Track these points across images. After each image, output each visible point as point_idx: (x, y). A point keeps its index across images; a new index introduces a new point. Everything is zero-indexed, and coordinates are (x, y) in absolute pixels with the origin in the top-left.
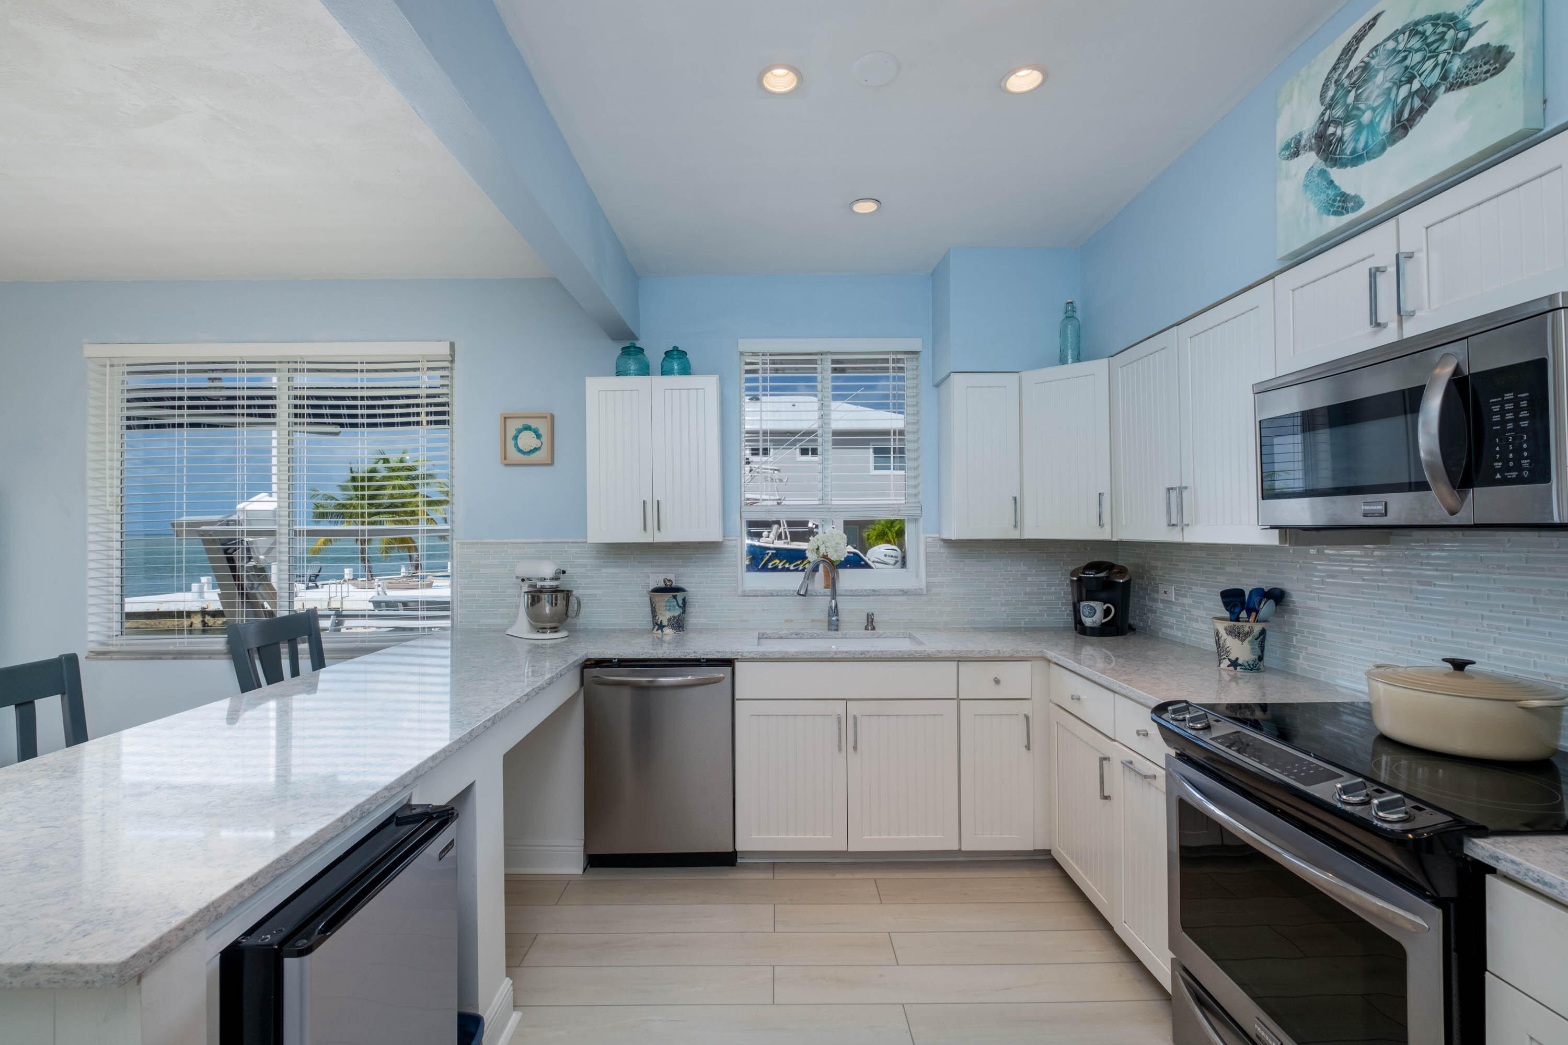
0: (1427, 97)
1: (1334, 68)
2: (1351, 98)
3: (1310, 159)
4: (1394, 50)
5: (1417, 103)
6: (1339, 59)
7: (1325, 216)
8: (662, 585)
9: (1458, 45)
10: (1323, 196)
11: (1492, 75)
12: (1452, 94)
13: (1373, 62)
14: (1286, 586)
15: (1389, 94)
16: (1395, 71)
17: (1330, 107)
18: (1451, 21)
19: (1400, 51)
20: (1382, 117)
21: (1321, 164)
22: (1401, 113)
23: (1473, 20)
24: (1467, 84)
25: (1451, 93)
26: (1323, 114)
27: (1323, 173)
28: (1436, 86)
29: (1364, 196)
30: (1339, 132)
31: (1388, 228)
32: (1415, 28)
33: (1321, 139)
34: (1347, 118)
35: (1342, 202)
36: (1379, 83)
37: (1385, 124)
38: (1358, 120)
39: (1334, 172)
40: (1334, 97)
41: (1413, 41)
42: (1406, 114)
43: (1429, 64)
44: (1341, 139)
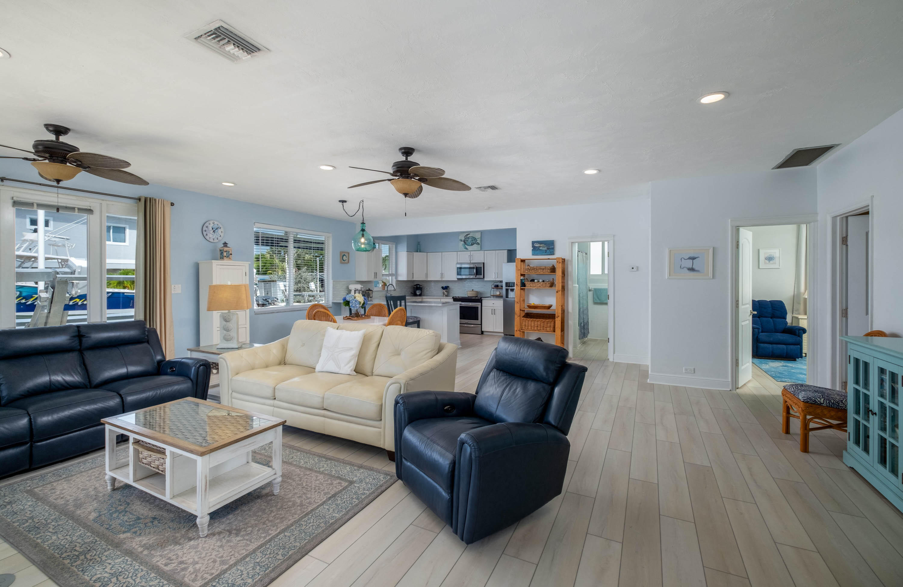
0: (474, 244)
1: (466, 236)
3: (463, 243)
8: (368, 289)
9: (476, 242)
11: (479, 245)
14: (449, 286)
18: (476, 239)
23: (477, 240)
24: (477, 245)
27: (464, 245)
29: (469, 249)
31: (469, 252)
32: (473, 237)
33: (464, 241)
34: (467, 241)
35: (466, 249)
36: (470, 240)
37: (470, 244)
38: (468, 241)
39: (466, 245)
40: (466, 239)
41: (473, 239)
42: (472, 244)
43: (474, 241)
44: (466, 243)
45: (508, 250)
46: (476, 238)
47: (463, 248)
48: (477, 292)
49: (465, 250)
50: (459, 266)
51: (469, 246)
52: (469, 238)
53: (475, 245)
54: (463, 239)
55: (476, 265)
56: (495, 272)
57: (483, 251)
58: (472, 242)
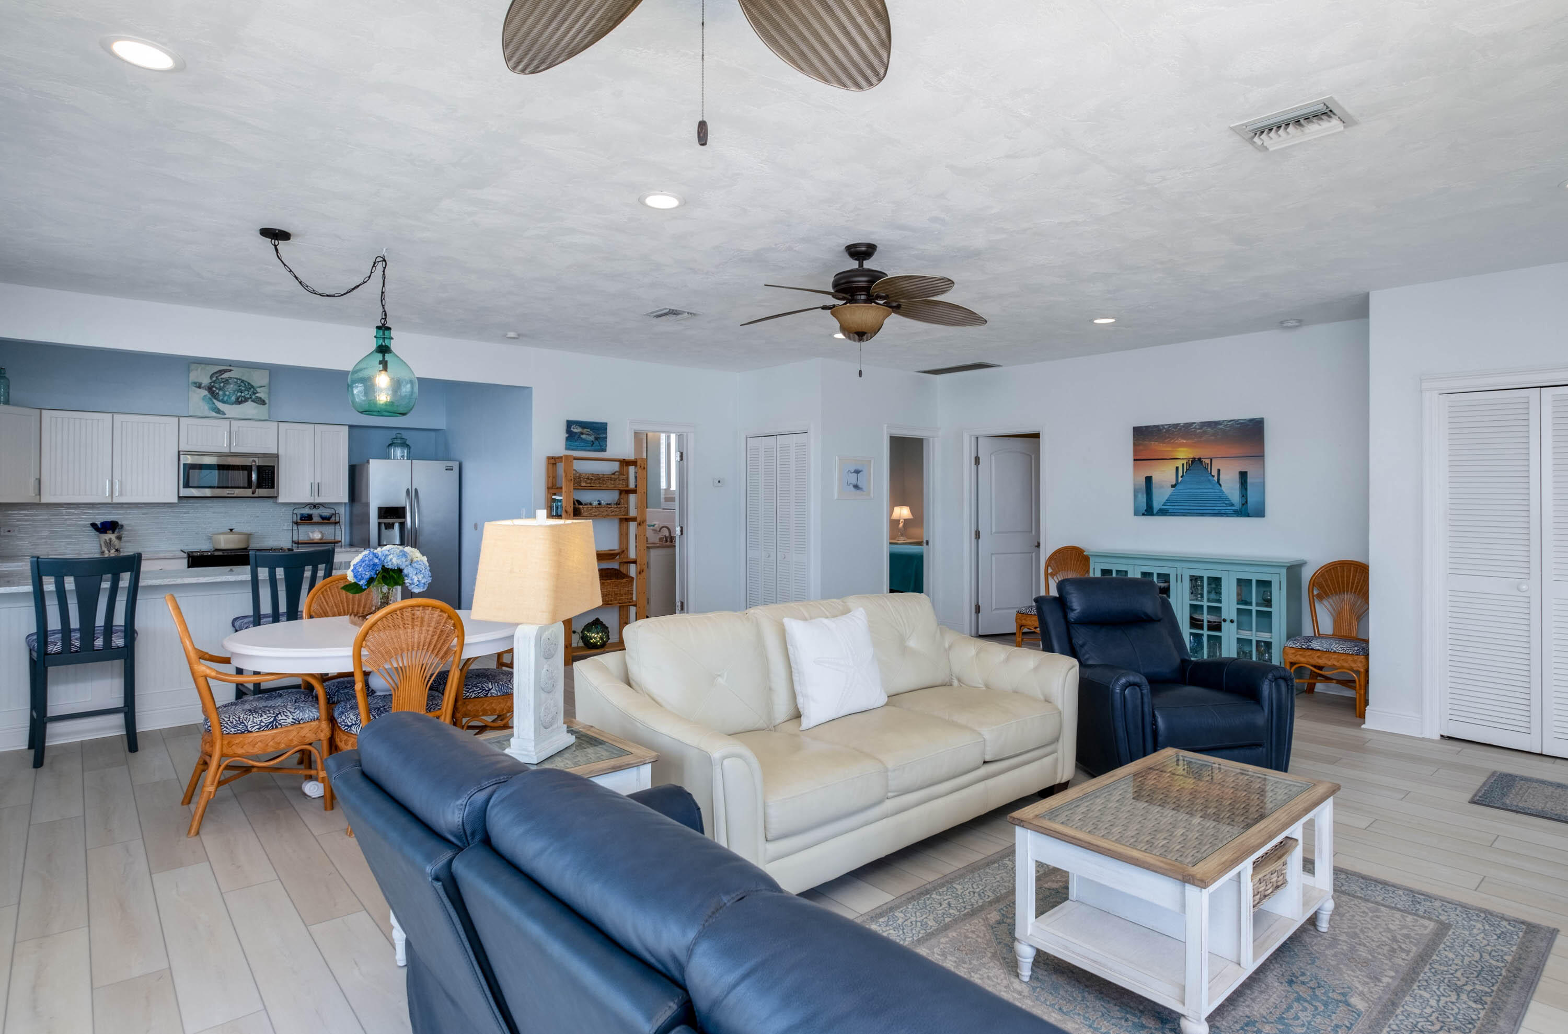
0: (246, 400)
1: (216, 373)
2: (222, 385)
4: (236, 382)
7: (211, 412)
9: (255, 393)
10: (211, 405)
11: (262, 404)
12: (252, 403)
13: (229, 380)
15: (235, 392)
16: (236, 387)
17: (214, 382)
18: (252, 387)
19: (238, 383)
20: (232, 396)
21: (209, 396)
22: (238, 399)
23: (258, 390)
24: (256, 403)
26: (211, 383)
27: (210, 398)
28: (248, 398)
29: (226, 412)
30: (217, 391)
31: (227, 422)
32: (243, 381)
33: (210, 389)
34: (220, 389)
35: (218, 411)
36: (231, 387)
37: (233, 398)
38: (224, 392)
39: (215, 401)
40: (215, 380)
41: (242, 384)
42: (240, 400)
43: (247, 392)
44: (218, 393)
45: (351, 427)
47: (206, 407)
48: (249, 536)
49: (214, 414)
50: (190, 460)
51: (227, 405)
52: (226, 381)
54: (206, 381)
55: (256, 459)
56: (313, 481)
57: (276, 423)
58: (239, 394)
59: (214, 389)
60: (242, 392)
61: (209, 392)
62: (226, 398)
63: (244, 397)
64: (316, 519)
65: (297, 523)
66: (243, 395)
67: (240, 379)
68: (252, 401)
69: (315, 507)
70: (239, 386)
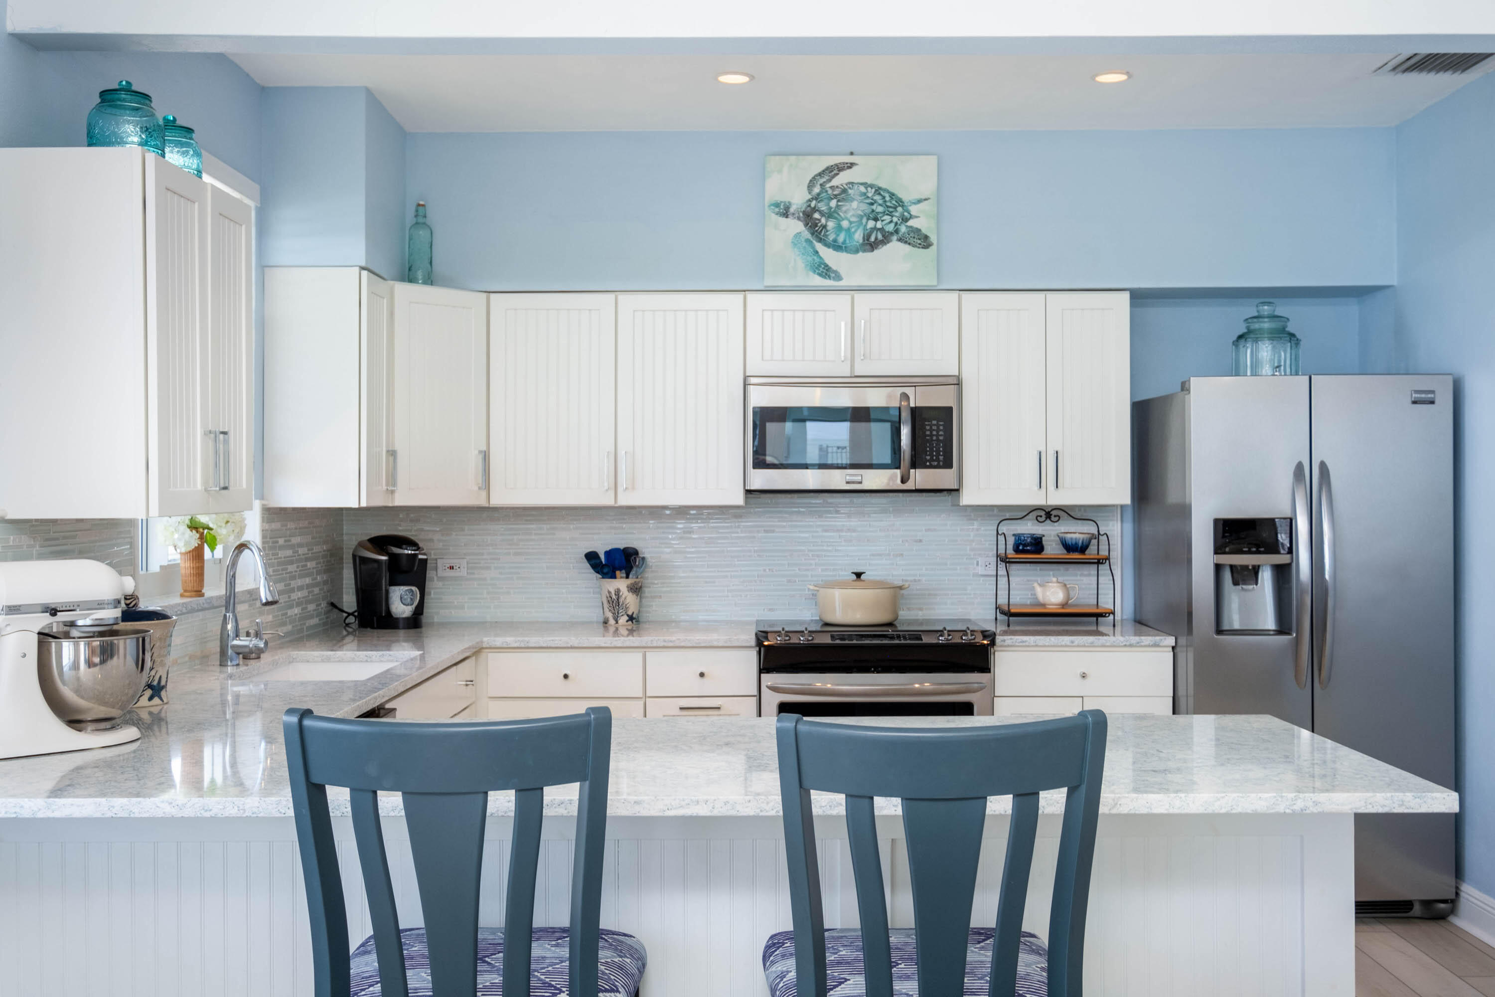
0: (886, 239)
1: (820, 175)
2: (833, 203)
3: (797, 226)
4: (865, 194)
5: (880, 237)
6: (824, 171)
7: (811, 273)
9: (905, 220)
10: (810, 259)
11: (922, 248)
12: (901, 245)
13: (850, 191)
15: (861, 220)
16: (865, 207)
17: (817, 198)
18: (900, 202)
19: (868, 197)
20: (856, 231)
21: (807, 234)
22: (869, 235)
24: (909, 244)
25: (899, 243)
26: (810, 201)
27: (807, 241)
28: (891, 234)
30: (823, 221)
31: (845, 298)
32: (878, 190)
33: (808, 217)
34: (830, 215)
35: (826, 271)
36: (854, 208)
37: (858, 236)
38: (839, 220)
39: (819, 247)
40: (818, 194)
41: (877, 198)
42: (873, 239)
43: (887, 218)
44: (825, 227)
46: (905, 197)
47: (801, 264)
48: (897, 591)
50: (762, 398)
51: (843, 256)
52: (843, 194)
53: (894, 247)
55: (910, 391)
56: (1043, 449)
57: (955, 295)
58: (871, 224)
59: (817, 215)
60: (876, 219)
61: (806, 225)
62: (841, 239)
63: (881, 230)
64: (1052, 549)
65: (1005, 560)
66: (879, 225)
67: (872, 186)
68: (900, 240)
69: (1048, 515)
70: (872, 204)
